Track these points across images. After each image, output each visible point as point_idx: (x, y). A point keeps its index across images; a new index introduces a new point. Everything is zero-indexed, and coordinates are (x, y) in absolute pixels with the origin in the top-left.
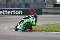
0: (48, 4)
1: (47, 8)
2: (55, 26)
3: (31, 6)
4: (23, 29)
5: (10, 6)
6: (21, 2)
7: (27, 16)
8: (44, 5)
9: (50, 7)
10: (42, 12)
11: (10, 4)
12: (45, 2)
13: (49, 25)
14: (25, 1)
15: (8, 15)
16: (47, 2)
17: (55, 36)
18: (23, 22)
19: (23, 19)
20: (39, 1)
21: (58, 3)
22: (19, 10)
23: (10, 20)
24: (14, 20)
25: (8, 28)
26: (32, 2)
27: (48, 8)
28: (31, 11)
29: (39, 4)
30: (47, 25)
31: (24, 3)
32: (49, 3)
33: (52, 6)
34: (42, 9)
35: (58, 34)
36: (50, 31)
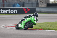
0: (41, 4)
1: (40, 7)
2: (48, 24)
3: (25, 5)
4: (25, 28)
5: (5, 5)
6: (16, 2)
7: (28, 15)
8: (38, 4)
9: (43, 6)
10: (36, 11)
11: (5, 3)
12: (39, 2)
13: (43, 23)
14: (19, 1)
15: (3, 14)
16: (41, 2)
17: (49, 34)
18: (24, 21)
19: (24, 18)
20: (33, 1)
21: (50, 3)
22: (14, 9)
23: (5, 19)
24: (9, 19)
25: (3, 27)
26: (26, 2)
27: (42, 7)
28: (25, 10)
29: (32, 3)
30: (41, 23)
31: (18, 2)
32: (42, 2)
33: (45, 5)
34: (36, 8)
35: (51, 31)
36: (43, 29)
